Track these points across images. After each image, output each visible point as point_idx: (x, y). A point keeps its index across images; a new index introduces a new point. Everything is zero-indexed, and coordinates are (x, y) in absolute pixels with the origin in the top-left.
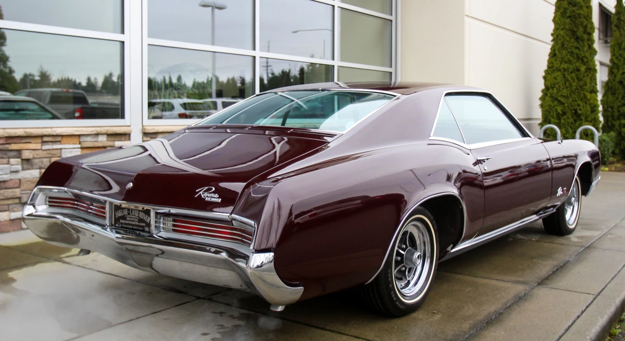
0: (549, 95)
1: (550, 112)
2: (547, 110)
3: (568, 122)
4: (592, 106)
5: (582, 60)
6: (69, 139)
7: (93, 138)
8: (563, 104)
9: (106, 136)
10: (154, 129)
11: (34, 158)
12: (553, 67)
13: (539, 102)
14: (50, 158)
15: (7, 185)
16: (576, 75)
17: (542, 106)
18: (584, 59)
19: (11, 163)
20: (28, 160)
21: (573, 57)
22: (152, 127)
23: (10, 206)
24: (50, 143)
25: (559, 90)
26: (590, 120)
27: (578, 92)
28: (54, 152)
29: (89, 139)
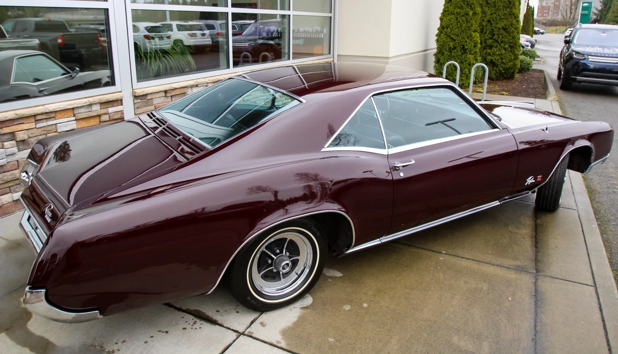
0: (444, 33)
1: (444, 46)
2: (441, 45)
3: (457, 55)
4: (475, 42)
5: (471, 6)
6: (63, 114)
7: (86, 109)
8: (455, 40)
9: (99, 105)
10: (143, 91)
11: (30, 138)
12: (448, 11)
13: (436, 38)
14: (46, 134)
15: (5, 169)
16: (466, 18)
17: (437, 41)
18: (472, 5)
19: (5, 147)
20: (23, 141)
21: (464, 4)
22: (142, 90)
23: (12, 188)
24: (44, 121)
25: (452, 30)
26: (472, 53)
27: (466, 32)
28: (49, 128)
29: (83, 110)
